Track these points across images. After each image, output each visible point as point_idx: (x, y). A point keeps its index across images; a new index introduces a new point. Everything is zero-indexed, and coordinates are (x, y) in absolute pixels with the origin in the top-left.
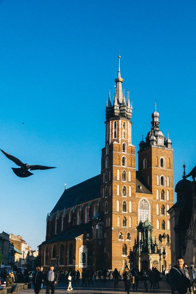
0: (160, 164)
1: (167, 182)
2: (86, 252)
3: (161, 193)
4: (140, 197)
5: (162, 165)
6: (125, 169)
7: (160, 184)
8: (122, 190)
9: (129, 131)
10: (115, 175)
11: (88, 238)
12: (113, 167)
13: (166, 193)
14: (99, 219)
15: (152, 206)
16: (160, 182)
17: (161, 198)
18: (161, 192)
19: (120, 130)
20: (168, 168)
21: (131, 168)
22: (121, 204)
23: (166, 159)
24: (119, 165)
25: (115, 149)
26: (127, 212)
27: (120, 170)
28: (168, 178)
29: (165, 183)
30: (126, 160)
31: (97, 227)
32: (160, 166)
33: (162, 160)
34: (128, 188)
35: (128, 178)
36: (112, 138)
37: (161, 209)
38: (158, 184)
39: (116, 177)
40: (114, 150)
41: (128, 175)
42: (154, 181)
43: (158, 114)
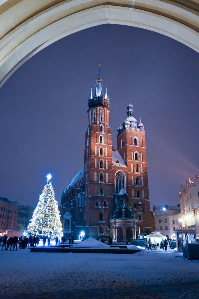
0: (134, 142)
1: (140, 157)
2: (70, 219)
3: (135, 167)
4: (116, 169)
5: (136, 144)
6: (103, 145)
7: (135, 159)
8: (100, 163)
9: (106, 116)
10: (93, 150)
11: (72, 206)
12: (92, 144)
13: (140, 166)
14: (80, 189)
15: (127, 178)
16: (134, 157)
17: (135, 170)
18: (135, 165)
19: (98, 115)
20: (141, 146)
21: (108, 145)
22: (99, 175)
23: (139, 138)
24: (97, 142)
25: (94, 130)
26: (104, 182)
27: (98, 147)
28: (141, 154)
29: (139, 158)
30: (103, 139)
31: (79, 196)
32: (134, 144)
33: (135, 139)
34: (105, 161)
35: (105, 153)
36: (92, 122)
37: (136, 180)
38: (132, 159)
39: (94, 152)
40: (92, 130)
41: (105, 150)
42: (128, 156)
43: (132, 106)
